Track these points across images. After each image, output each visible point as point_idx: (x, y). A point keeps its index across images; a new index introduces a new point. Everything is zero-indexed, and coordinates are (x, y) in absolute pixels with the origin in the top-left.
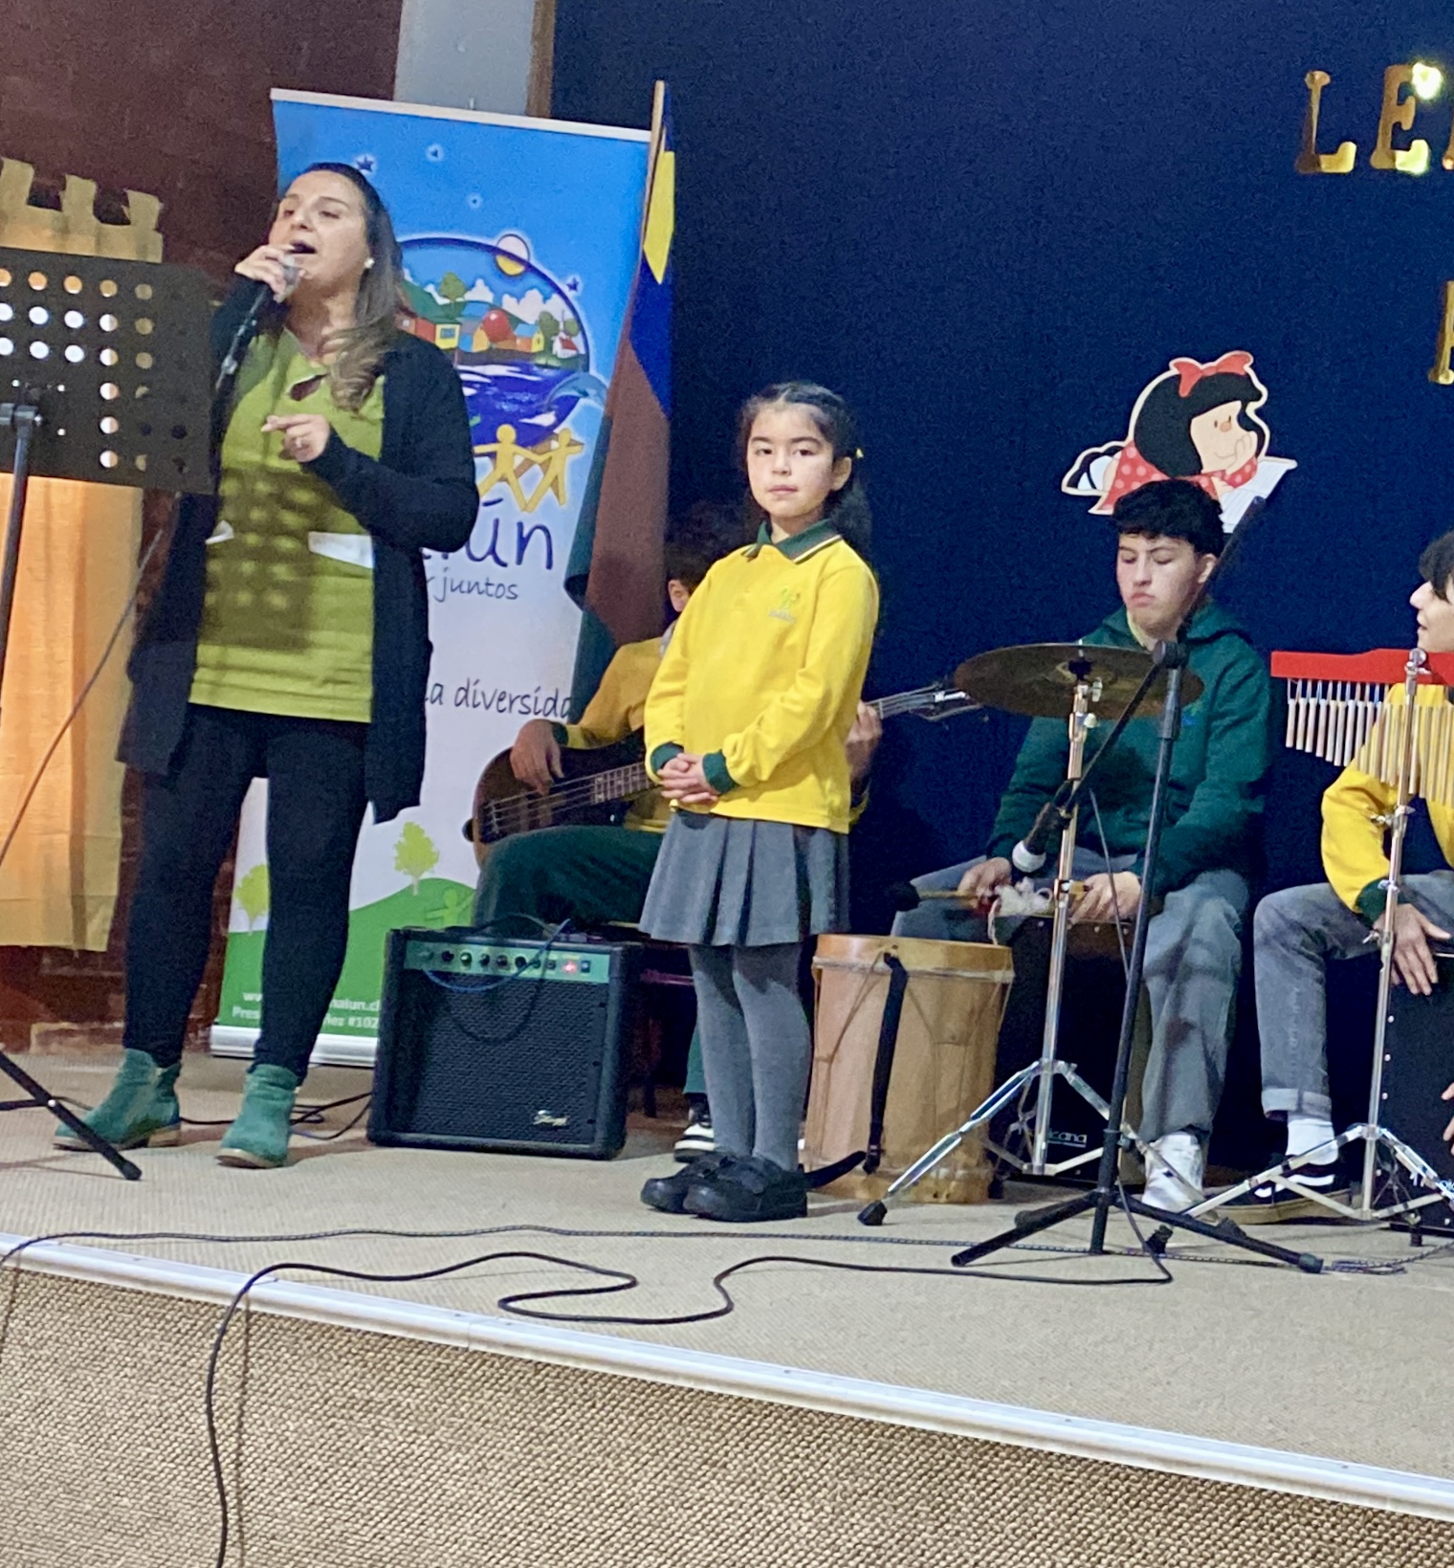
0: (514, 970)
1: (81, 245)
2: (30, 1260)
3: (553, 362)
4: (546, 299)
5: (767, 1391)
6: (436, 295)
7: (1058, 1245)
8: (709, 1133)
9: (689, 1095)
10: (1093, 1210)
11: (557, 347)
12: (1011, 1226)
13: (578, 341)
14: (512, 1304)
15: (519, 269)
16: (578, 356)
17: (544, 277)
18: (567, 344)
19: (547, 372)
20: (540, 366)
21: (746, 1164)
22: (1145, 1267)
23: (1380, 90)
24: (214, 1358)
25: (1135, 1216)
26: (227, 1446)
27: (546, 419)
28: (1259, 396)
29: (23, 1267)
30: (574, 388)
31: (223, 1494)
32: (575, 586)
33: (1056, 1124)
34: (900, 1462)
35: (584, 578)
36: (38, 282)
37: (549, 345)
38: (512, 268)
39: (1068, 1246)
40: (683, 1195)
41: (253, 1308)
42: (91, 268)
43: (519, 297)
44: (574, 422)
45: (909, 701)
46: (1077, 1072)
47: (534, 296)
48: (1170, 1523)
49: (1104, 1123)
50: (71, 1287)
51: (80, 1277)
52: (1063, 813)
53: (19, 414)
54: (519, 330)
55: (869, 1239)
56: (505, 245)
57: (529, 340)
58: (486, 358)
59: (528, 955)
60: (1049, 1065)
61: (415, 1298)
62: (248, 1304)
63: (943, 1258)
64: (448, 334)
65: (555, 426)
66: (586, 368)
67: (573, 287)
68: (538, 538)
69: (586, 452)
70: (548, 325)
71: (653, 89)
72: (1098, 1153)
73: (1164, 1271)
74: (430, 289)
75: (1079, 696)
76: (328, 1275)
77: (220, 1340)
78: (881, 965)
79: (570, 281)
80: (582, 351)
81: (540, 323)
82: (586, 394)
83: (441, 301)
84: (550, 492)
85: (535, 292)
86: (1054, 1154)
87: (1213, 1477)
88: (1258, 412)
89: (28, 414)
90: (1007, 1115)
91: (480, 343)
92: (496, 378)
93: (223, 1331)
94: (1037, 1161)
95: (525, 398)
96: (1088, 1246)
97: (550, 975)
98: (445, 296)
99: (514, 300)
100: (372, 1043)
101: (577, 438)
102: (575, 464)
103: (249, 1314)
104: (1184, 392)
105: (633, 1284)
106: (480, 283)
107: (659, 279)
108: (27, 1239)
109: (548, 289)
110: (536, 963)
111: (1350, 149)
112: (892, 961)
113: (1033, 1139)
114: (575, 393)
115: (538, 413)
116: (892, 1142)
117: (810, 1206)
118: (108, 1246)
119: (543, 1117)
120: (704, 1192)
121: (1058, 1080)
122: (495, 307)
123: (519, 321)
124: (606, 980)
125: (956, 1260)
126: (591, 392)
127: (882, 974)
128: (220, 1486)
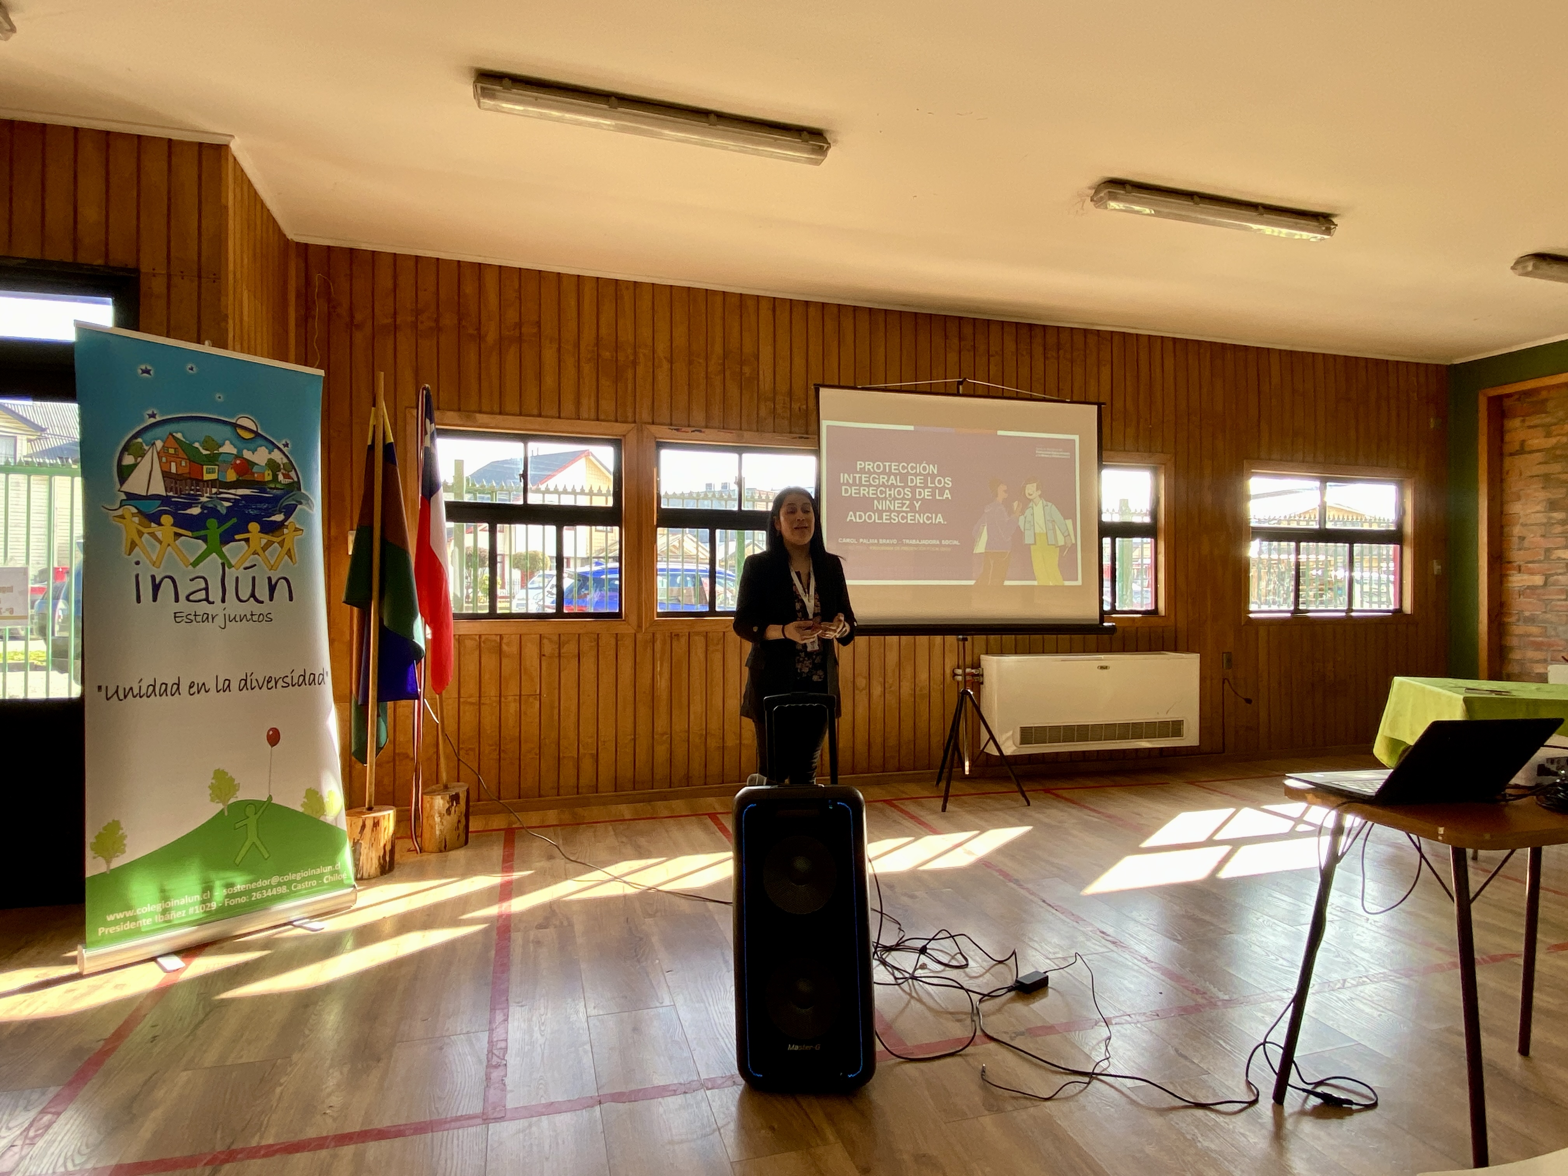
3: (278, 486)
6: (201, 449)
16: (294, 482)
20: (271, 488)
27: (279, 518)
30: (293, 500)
38: (247, 435)
43: (254, 451)
65: (286, 520)
67: (286, 445)
70: (273, 465)
74: (197, 445)
79: (284, 442)
80: (296, 479)
83: (205, 452)
85: (263, 448)
91: (231, 476)
98: (207, 450)
99: (250, 452)
106: (227, 442)
109: (271, 446)
122: (239, 456)
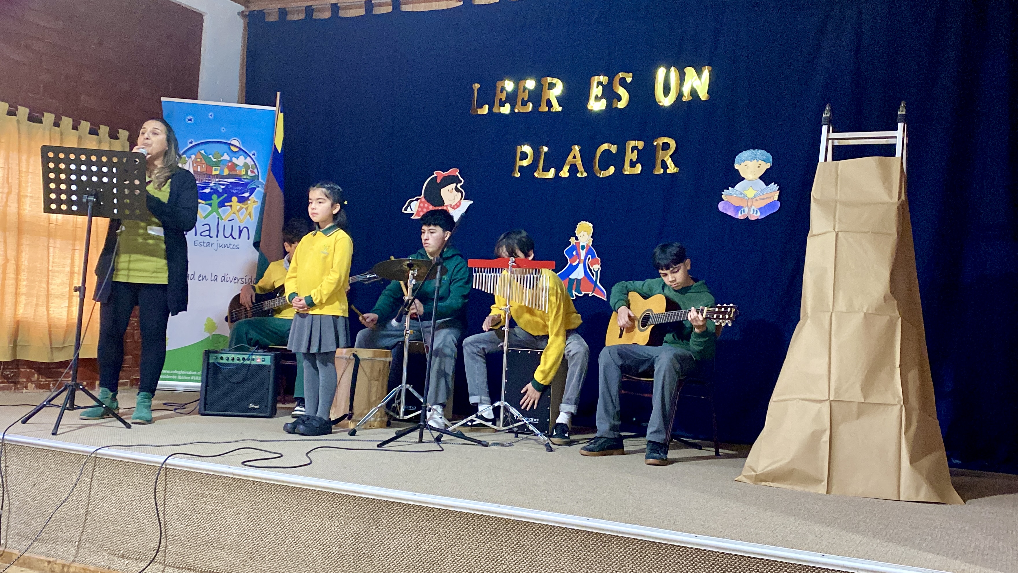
0: (242, 362)
1: (105, 147)
2: (100, 454)
3: (248, 177)
4: (246, 158)
5: (324, 488)
6: (212, 158)
7: (409, 440)
8: (303, 409)
9: (295, 398)
10: (419, 430)
11: (249, 173)
12: (395, 435)
13: (256, 171)
14: (246, 463)
15: (237, 150)
16: (256, 175)
17: (244, 151)
18: (252, 172)
19: (246, 180)
20: (244, 179)
21: (314, 418)
22: (435, 446)
23: (495, 87)
24: (156, 482)
25: (432, 431)
26: (161, 508)
27: (246, 195)
28: (461, 182)
29: (98, 456)
30: (255, 185)
31: (160, 523)
32: (256, 245)
33: (407, 403)
34: (365, 508)
35: (259, 242)
36: (94, 158)
37: (247, 172)
38: (235, 150)
39: (412, 441)
40: (295, 428)
41: (168, 467)
42: (110, 154)
43: (237, 158)
44: (255, 196)
45: (359, 278)
46: (413, 388)
47: (242, 158)
48: (447, 524)
49: (422, 403)
50: (113, 462)
51: (115, 459)
52: (406, 310)
53: (89, 198)
54: (238, 168)
55: (352, 440)
56: (232, 143)
57: (241, 171)
58: (229, 176)
59: (246, 357)
60: (404, 386)
61: (216, 462)
62: (166, 465)
63: (374, 445)
64: (216, 170)
65: (250, 196)
66: (258, 179)
67: (254, 154)
68: (245, 231)
69: (259, 204)
70: (246, 166)
71: (276, 94)
72: (420, 412)
73: (441, 447)
74: (211, 156)
75: (410, 274)
76: (189, 456)
77: (158, 477)
78: (352, 357)
79: (253, 153)
80: (257, 174)
81: (244, 165)
82: (258, 187)
83: (214, 160)
84: (248, 216)
85: (242, 156)
86: (407, 413)
87: (459, 510)
88: (461, 186)
89: (92, 198)
90: (392, 401)
91: (226, 172)
92: (230, 183)
93: (159, 474)
94: (401, 414)
95: (241, 188)
96: (418, 440)
97: (253, 363)
99: (236, 159)
100: (199, 384)
101: (256, 200)
102: (256, 208)
103: (166, 469)
104: (438, 181)
105: (282, 456)
106: (225, 154)
107: (280, 152)
108: (98, 448)
109: (245, 155)
110: (248, 359)
111: (487, 107)
112: (355, 355)
113: (400, 408)
114: (255, 187)
115: (243, 193)
116: (356, 410)
117: (333, 431)
118: (123, 449)
119: (252, 406)
120: (301, 427)
121: (407, 390)
122: (230, 161)
123: (237, 165)
124: (270, 364)
125: (378, 446)
126: (260, 186)
127: (353, 360)
128: (159, 521)
